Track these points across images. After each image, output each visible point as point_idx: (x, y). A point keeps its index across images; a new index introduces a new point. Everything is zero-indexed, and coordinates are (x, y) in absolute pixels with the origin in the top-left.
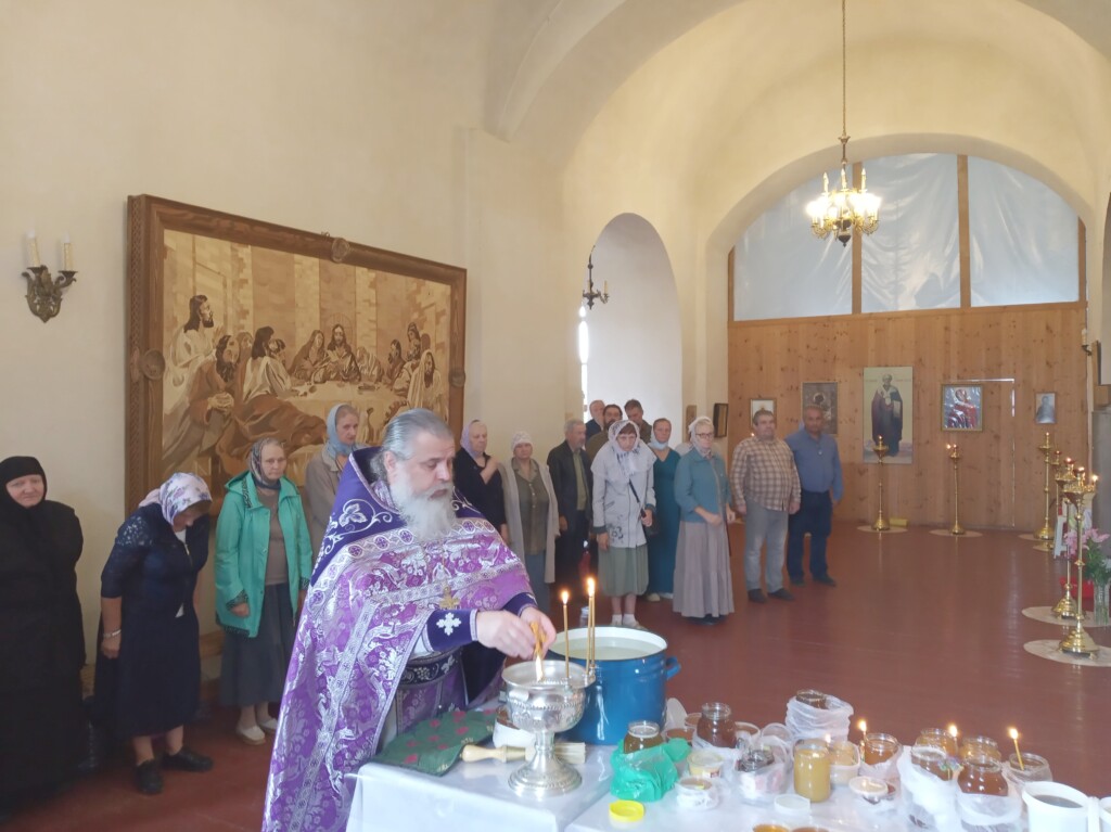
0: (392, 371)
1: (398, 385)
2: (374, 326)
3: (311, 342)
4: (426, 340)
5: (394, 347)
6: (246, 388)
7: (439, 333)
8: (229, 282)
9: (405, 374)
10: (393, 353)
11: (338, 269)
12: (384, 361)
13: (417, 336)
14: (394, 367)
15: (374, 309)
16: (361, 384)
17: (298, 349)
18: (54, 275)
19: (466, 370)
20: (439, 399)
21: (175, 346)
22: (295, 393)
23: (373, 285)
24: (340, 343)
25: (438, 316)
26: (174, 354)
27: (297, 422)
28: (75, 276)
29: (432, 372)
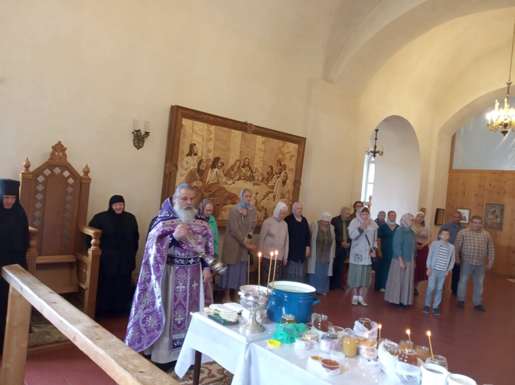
0: (268, 178)
1: (270, 184)
2: (262, 159)
3: (235, 164)
4: (285, 167)
5: (270, 168)
6: (207, 180)
7: (291, 164)
8: (205, 139)
9: (274, 180)
10: (269, 171)
11: (249, 136)
12: (265, 174)
13: (281, 165)
14: (269, 177)
15: (263, 153)
16: (254, 182)
17: (229, 166)
18: (143, 133)
19: (302, 181)
20: (288, 191)
21: (182, 161)
22: (226, 183)
23: (263, 143)
24: (247, 165)
25: (291, 157)
26: (182, 164)
27: (226, 195)
28: (149, 134)
29: (286, 180)
